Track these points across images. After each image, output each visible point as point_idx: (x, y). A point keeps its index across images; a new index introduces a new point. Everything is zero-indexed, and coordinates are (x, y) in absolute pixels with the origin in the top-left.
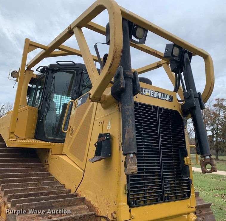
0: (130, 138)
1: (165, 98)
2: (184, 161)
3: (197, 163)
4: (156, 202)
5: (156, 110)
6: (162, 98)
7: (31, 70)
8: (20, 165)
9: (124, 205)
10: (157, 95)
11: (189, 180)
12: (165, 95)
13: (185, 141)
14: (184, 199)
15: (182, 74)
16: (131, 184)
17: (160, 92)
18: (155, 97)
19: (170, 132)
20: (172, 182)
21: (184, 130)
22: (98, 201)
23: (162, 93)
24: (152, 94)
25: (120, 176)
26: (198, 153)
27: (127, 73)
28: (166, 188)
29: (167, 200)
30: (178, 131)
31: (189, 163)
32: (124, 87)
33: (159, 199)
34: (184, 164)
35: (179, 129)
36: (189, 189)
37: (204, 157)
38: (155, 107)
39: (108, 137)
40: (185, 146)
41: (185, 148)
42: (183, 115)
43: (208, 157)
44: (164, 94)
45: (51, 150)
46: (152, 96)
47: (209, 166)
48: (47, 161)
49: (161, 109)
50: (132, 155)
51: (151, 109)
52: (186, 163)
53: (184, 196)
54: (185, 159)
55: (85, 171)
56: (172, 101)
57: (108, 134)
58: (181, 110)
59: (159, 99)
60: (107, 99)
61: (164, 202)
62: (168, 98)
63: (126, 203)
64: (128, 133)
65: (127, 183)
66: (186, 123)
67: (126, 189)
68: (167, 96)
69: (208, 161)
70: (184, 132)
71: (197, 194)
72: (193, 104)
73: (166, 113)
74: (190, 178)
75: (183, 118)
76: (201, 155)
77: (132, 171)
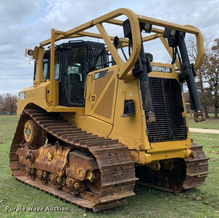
0: (149, 102)
1: (167, 71)
2: (182, 115)
3: (191, 116)
4: (165, 140)
5: (160, 80)
6: (164, 71)
7: (43, 48)
8: (59, 124)
9: (147, 141)
10: (161, 69)
11: (185, 127)
12: (167, 68)
13: (182, 101)
14: (183, 140)
15: (178, 47)
16: (150, 129)
17: (163, 67)
18: (159, 71)
19: (171, 95)
20: (174, 129)
21: (181, 93)
22: (127, 141)
23: (164, 67)
24: (157, 69)
25: (143, 125)
26: (192, 109)
27: (143, 60)
28: (170, 132)
29: (171, 140)
30: (177, 94)
31: (185, 116)
32: (143, 70)
33: (167, 139)
34: (182, 117)
35: (177, 92)
36: (186, 133)
37: (197, 111)
38: (160, 79)
39: (132, 102)
40: (182, 104)
41: (183, 105)
42: (180, 81)
43: (199, 111)
44: (165, 68)
45: (76, 113)
46: (157, 70)
47: (200, 117)
48: (74, 121)
49: (164, 79)
50: (151, 112)
51: (157, 80)
52: (183, 116)
53: (183, 138)
54: (183, 113)
55: (113, 124)
56: (172, 72)
57: (132, 100)
58: (178, 78)
59: (162, 72)
60: (128, 77)
61: (170, 141)
62: (169, 71)
63: (148, 140)
64: (147, 99)
65: (147, 129)
66: (182, 87)
67: (147, 132)
68: (168, 68)
69: (199, 114)
70: (181, 94)
71: (192, 140)
72: (188, 73)
73: (168, 81)
74: (187, 126)
75: (180, 84)
76: (194, 110)
77: (152, 120)
